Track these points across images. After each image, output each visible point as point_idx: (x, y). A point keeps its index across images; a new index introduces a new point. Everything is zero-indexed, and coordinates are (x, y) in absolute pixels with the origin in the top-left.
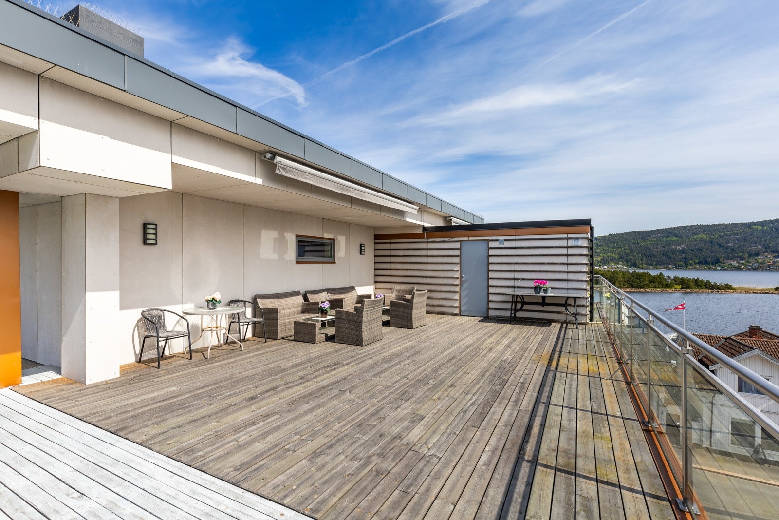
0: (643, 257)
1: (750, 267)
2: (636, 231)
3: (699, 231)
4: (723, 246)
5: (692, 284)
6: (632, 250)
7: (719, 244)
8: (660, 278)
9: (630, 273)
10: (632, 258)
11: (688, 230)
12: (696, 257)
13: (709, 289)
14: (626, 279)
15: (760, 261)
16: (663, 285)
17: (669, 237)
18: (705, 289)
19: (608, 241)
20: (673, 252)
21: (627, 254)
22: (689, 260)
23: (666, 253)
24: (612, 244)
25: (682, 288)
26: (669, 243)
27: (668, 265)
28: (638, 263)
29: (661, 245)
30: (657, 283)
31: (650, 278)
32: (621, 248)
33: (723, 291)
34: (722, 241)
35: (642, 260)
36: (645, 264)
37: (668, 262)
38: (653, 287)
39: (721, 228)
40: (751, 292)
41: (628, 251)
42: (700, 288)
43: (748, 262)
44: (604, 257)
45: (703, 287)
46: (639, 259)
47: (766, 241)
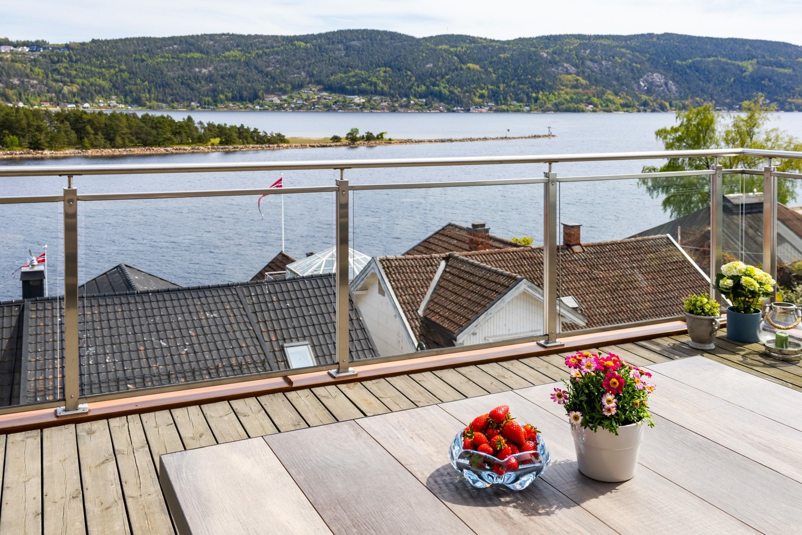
0: (151, 87)
1: (293, 106)
2: (139, 38)
3: (231, 44)
4: (261, 72)
5: (235, 135)
6: (134, 74)
7: (256, 68)
8: (188, 126)
9: (138, 119)
10: (134, 88)
11: (216, 42)
12: (229, 88)
13: (257, 143)
14: (134, 130)
15: (305, 96)
16: (193, 139)
17: (191, 51)
18: (253, 144)
19: (89, 53)
20: (197, 79)
21: (124, 81)
22: (218, 94)
23: (186, 80)
24: (98, 60)
25: (221, 143)
26: (190, 63)
27: (190, 103)
28: (144, 99)
29: (179, 65)
30: (184, 135)
31: (174, 127)
32: (114, 67)
33: (276, 145)
34: (260, 63)
35: (149, 92)
36: (154, 100)
37: (190, 97)
38: (178, 144)
39: (259, 41)
40: (308, 145)
41: (126, 75)
42: (245, 141)
43: (291, 97)
44: (83, 84)
45: (250, 140)
46: (144, 90)
47: (309, 66)
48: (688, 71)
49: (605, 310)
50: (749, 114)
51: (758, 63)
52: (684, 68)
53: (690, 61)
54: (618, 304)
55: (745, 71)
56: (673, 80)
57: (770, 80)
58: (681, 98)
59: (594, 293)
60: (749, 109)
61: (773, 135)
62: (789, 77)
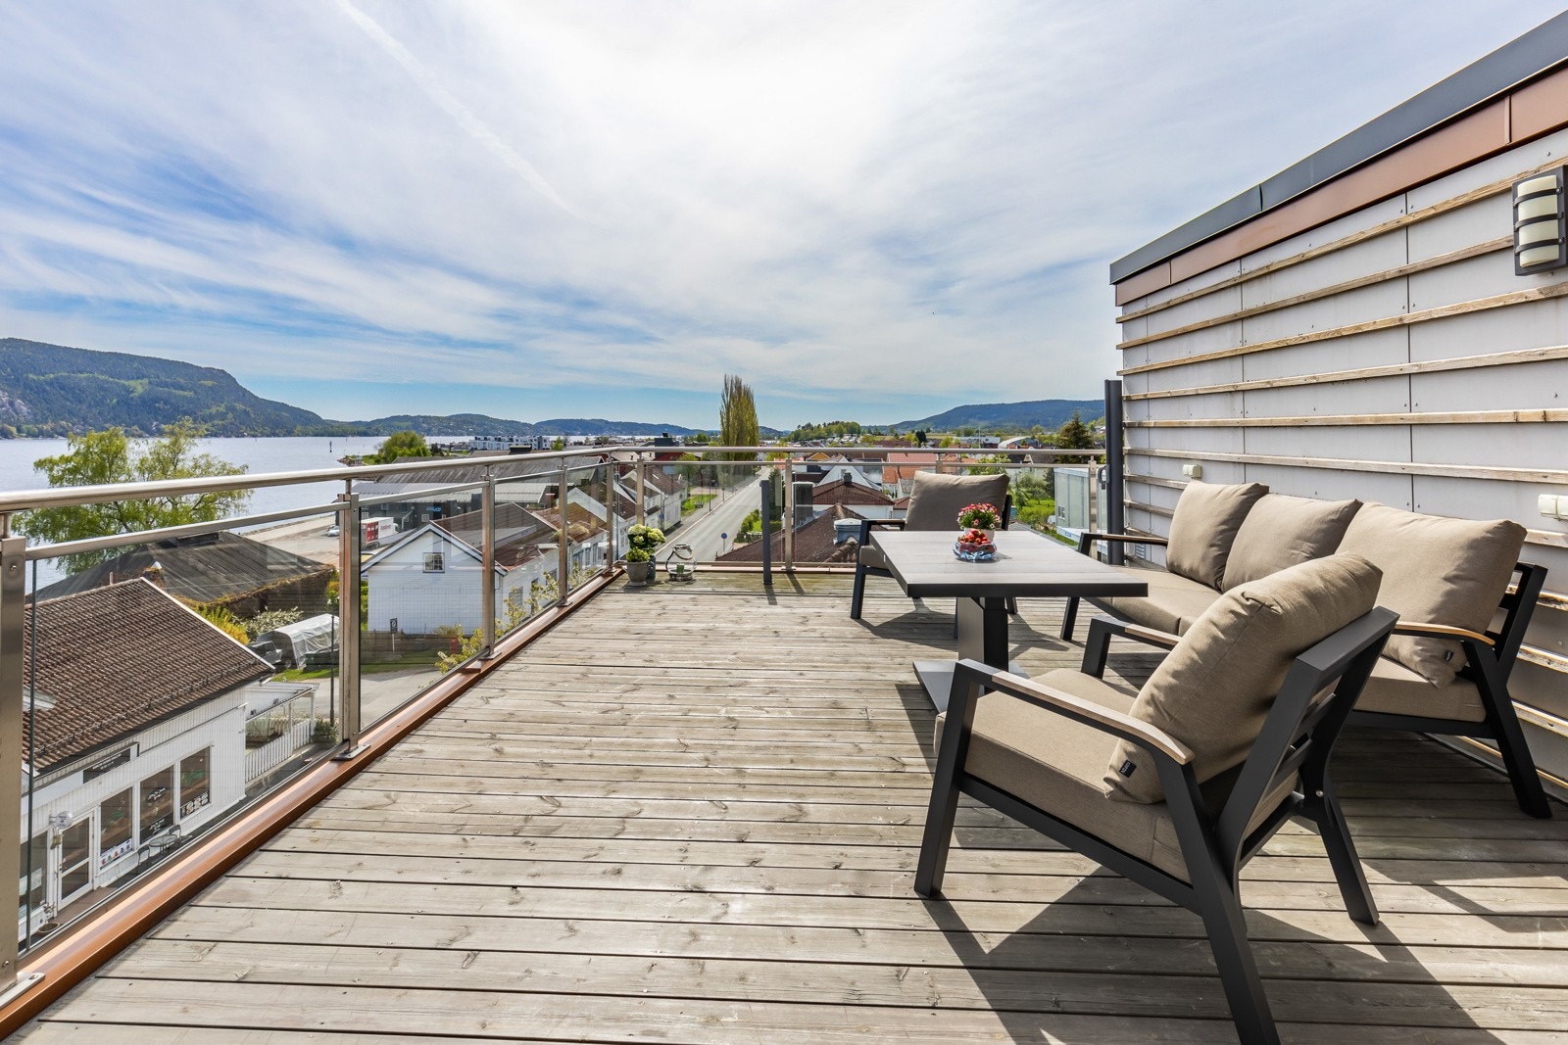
48: (48, 388)
49: (69, 683)
50: (173, 439)
51: (150, 383)
52: (42, 384)
53: (52, 376)
54: (87, 672)
55: (133, 392)
56: (23, 398)
57: (165, 403)
58: (37, 422)
59: (47, 667)
60: (172, 433)
61: (202, 462)
62: (190, 401)
